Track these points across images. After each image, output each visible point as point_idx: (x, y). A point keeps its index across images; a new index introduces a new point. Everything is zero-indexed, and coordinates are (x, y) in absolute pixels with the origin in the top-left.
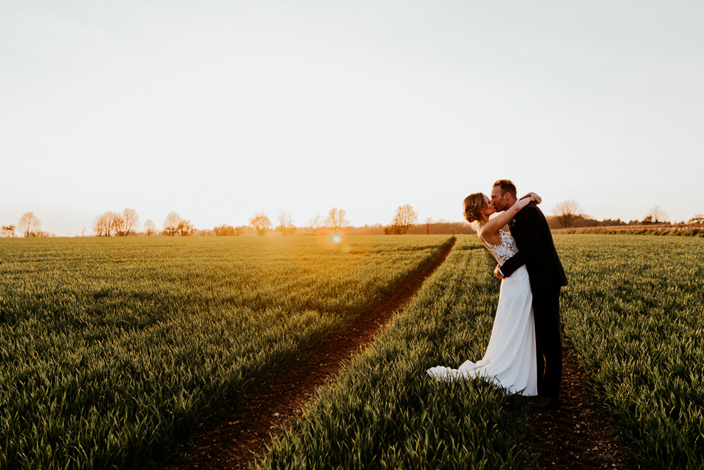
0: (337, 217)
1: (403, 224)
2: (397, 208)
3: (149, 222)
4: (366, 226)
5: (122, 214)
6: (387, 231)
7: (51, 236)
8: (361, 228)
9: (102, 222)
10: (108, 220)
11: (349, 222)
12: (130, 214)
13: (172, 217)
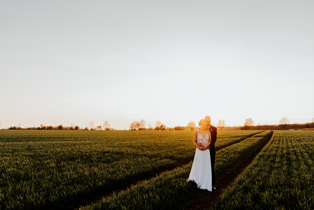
0: (222, 123)
1: (248, 126)
2: (246, 119)
3: (150, 125)
4: (235, 126)
5: (140, 122)
6: (242, 129)
7: (115, 130)
8: (233, 127)
9: (132, 125)
10: (135, 124)
11: (226, 125)
12: (143, 121)
13: (158, 122)
